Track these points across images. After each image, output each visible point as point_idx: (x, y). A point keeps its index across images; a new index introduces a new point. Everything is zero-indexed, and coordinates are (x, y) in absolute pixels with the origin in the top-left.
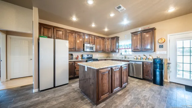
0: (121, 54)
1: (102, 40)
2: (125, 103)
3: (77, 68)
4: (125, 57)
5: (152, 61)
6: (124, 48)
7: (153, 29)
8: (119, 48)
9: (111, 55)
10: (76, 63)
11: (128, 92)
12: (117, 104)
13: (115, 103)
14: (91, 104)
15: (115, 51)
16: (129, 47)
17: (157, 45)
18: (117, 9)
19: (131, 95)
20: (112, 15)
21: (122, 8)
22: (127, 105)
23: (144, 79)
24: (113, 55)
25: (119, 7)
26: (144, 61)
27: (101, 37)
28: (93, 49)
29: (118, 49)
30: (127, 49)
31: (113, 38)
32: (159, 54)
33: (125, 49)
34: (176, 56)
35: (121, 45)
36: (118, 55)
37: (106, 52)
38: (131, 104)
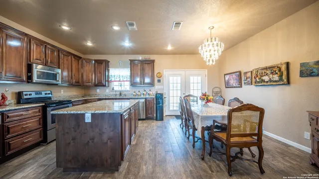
0: (113, 89)
1: (77, 61)
2: (147, 149)
3: (11, 130)
4: (120, 94)
5: (154, 97)
6: (118, 79)
7: (153, 61)
8: (110, 79)
9: (92, 92)
10: (8, 117)
11: (141, 138)
12: (141, 154)
13: (137, 154)
14: (107, 175)
15: (104, 84)
16: (125, 79)
17: (156, 79)
18: (128, 25)
19: (146, 139)
20: (116, 28)
21: (135, 27)
22: (150, 150)
23: (147, 118)
24: (98, 91)
25: (132, 25)
26: (147, 96)
27: (75, 56)
28: (56, 80)
29: (108, 81)
30: (123, 82)
31: (99, 62)
32: (157, 88)
33: (120, 81)
34: (169, 90)
35: (113, 75)
36: (107, 91)
37: (83, 85)
38: (153, 146)
